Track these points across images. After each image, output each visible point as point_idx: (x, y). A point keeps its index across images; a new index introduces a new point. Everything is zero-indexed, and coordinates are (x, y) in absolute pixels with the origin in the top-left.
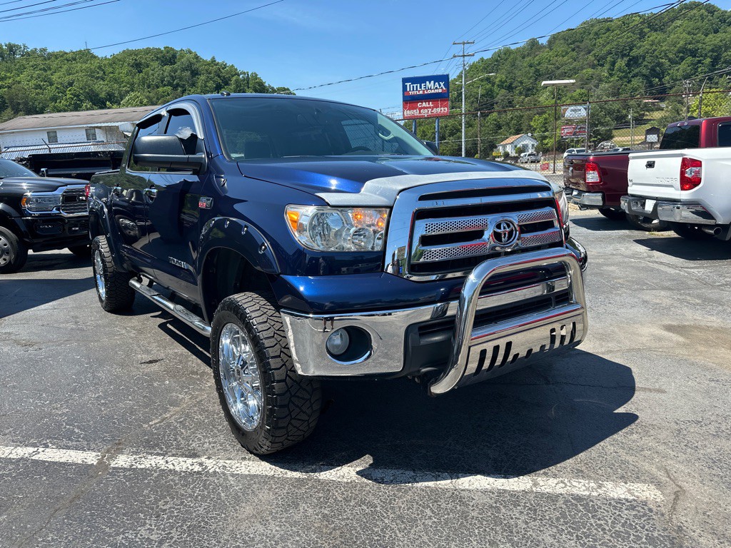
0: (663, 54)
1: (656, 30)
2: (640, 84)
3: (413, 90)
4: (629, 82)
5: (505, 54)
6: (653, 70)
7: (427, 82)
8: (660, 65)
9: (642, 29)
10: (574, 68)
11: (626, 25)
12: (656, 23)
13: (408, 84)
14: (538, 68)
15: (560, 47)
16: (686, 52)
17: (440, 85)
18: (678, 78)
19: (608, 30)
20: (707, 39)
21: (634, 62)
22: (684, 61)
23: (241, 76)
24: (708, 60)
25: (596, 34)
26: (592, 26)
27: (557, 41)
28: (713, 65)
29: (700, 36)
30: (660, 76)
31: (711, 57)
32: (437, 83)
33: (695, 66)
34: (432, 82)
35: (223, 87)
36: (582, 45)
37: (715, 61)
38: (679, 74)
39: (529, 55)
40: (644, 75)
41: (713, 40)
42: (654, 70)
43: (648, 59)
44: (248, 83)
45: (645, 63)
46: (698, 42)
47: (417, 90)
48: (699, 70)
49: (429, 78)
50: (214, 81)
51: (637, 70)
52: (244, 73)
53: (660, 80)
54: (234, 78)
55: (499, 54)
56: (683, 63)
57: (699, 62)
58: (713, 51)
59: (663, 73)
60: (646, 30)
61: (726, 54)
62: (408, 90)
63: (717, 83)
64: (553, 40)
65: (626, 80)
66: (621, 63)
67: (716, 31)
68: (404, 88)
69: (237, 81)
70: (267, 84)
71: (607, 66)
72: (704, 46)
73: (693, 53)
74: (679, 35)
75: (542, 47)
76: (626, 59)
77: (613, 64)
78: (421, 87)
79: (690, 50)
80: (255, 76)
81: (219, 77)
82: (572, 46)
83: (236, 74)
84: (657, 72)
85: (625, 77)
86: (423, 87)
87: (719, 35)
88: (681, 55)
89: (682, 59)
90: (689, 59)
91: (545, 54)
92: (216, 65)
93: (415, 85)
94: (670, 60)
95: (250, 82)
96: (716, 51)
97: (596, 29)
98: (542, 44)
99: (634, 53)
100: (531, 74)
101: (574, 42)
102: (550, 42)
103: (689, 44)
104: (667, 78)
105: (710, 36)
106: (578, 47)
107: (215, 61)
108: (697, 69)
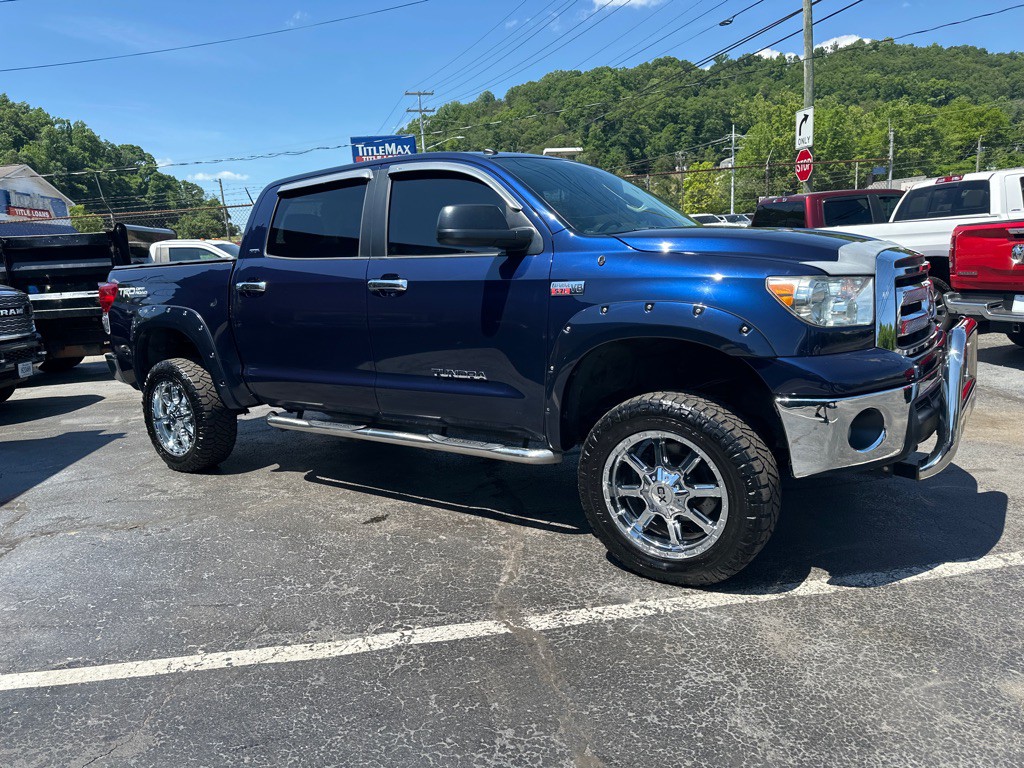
0: (642, 119)
1: (631, 89)
2: (621, 155)
3: (368, 155)
4: (608, 152)
5: (454, 111)
6: (632, 137)
7: (387, 145)
8: (639, 131)
9: (615, 87)
10: (542, 133)
11: (598, 81)
12: (630, 81)
13: (360, 146)
14: (498, 131)
15: (522, 104)
16: (668, 118)
17: (404, 150)
18: (661, 148)
19: (577, 85)
20: (688, 103)
21: (610, 127)
22: (666, 128)
23: (57, 126)
24: (691, 128)
25: (563, 90)
26: (558, 80)
27: (518, 98)
28: (697, 134)
29: (679, 98)
30: (641, 145)
31: (693, 124)
32: (399, 147)
33: (678, 134)
34: (393, 145)
35: (27, 143)
36: (548, 104)
37: (699, 129)
38: (662, 144)
39: (484, 113)
40: (623, 144)
41: (693, 104)
42: (634, 139)
43: (626, 124)
44: (70, 137)
45: (623, 129)
46: (678, 105)
47: (373, 155)
48: (683, 139)
49: (389, 140)
50: (10, 134)
51: (614, 138)
52: (63, 122)
53: (641, 151)
54: (45, 130)
55: (446, 110)
56: (664, 131)
57: (682, 129)
58: (694, 116)
59: (644, 141)
60: (620, 88)
61: (708, 121)
62: (361, 154)
63: (703, 156)
64: (512, 95)
65: (603, 149)
66: (596, 128)
67: (696, 94)
68: (355, 151)
69: (50, 135)
70: (102, 140)
71: (580, 132)
72: (685, 111)
73: (675, 119)
74: (657, 97)
75: (499, 104)
76: (601, 123)
77: (587, 128)
78: (378, 152)
79: (670, 115)
80: (82, 127)
81: (17, 125)
82: (537, 104)
83: (47, 123)
84: (636, 141)
85: (601, 146)
86: (381, 151)
87: (699, 98)
88: (662, 120)
89: (663, 125)
90: (671, 126)
91: (504, 112)
92: (10, 107)
93: (370, 148)
94: (650, 126)
95: (75, 136)
96: (699, 118)
97: (561, 84)
98: (500, 100)
99: (610, 115)
100: (490, 139)
101: (538, 100)
102: (509, 98)
103: (670, 107)
104: (649, 148)
105: (691, 99)
106: (544, 106)
107: (7, 101)
108: (679, 138)
